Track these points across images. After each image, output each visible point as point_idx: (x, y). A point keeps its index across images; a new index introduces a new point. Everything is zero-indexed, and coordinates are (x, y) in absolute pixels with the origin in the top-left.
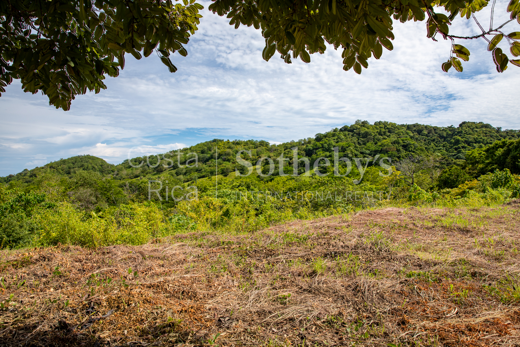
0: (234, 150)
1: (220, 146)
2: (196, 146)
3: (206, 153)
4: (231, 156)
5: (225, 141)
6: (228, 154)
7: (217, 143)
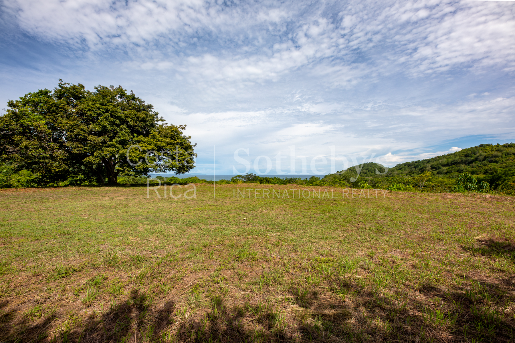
0: (503, 152)
1: (487, 149)
2: (460, 152)
3: (470, 157)
4: (500, 158)
5: (493, 145)
6: (496, 156)
7: (484, 148)
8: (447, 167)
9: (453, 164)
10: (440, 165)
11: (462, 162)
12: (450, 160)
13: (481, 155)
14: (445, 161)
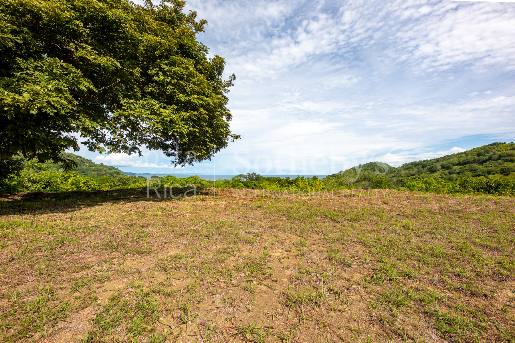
1: (500, 148)
2: (471, 150)
3: (483, 156)
5: (507, 143)
6: (512, 155)
7: (498, 146)
8: (459, 167)
9: (465, 163)
10: (451, 165)
11: (475, 162)
12: (462, 159)
13: (494, 154)
14: (456, 160)
